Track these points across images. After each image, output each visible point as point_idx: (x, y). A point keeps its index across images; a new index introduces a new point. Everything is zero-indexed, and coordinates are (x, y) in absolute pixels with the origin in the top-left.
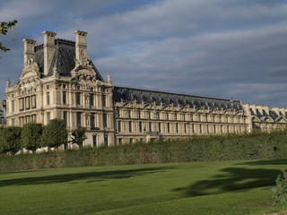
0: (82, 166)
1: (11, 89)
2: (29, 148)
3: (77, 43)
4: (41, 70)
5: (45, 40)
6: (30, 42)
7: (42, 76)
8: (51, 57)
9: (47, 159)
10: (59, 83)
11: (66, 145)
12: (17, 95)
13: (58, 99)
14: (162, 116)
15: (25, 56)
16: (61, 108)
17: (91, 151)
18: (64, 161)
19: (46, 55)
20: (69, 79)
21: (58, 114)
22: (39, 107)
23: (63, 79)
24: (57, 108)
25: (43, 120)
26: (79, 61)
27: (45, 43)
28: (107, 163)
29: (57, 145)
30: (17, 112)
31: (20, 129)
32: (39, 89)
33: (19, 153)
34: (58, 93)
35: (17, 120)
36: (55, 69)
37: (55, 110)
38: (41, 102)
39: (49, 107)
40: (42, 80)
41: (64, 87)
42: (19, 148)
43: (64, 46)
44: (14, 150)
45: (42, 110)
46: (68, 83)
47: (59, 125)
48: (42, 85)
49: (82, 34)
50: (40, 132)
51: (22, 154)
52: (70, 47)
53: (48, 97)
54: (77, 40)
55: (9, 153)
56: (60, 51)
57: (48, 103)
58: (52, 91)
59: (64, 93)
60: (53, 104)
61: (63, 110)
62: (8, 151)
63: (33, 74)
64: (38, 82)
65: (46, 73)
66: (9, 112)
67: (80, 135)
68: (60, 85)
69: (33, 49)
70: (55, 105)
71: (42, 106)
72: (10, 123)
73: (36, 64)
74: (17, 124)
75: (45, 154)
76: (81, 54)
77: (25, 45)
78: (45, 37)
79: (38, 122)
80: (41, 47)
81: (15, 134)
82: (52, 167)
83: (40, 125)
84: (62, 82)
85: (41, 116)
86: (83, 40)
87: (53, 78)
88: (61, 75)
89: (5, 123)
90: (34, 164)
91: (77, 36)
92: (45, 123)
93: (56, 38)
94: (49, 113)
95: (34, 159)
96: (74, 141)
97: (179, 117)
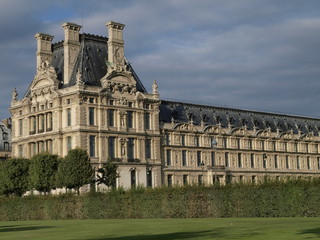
0: (110, 217)
1: (18, 104)
2: (40, 189)
3: (110, 40)
4: (60, 77)
5: (66, 35)
6: (45, 38)
7: (61, 86)
9: (64, 206)
10: (84, 96)
11: (93, 186)
12: (26, 111)
13: (83, 118)
14: (230, 144)
15: (39, 57)
16: (87, 132)
17: (122, 196)
18: (86, 210)
19: (66, 56)
20: (98, 90)
21: (83, 141)
22: (56, 129)
23: (90, 90)
24: (81, 131)
25: (60, 150)
26: (112, 64)
27: (66, 41)
28: (144, 213)
29: (77, 185)
30: (26, 135)
31: (28, 162)
32: (56, 104)
33: (27, 193)
34: (83, 110)
35: (26, 146)
36: (78, 76)
37: (78, 134)
38: (59, 122)
39: (69, 129)
40: (61, 91)
41: (91, 101)
42: (26, 189)
43: (91, 44)
44: (20, 192)
45: (61, 133)
46: (96, 95)
47: (78, 156)
48: (60, 98)
49: (117, 26)
50: (55, 167)
51: (31, 197)
52: (101, 46)
53: (69, 116)
54: (111, 35)
55: (12, 196)
56: (86, 50)
57: (69, 124)
58: (75, 107)
59: (91, 109)
60: (75, 126)
61: (90, 135)
62: (12, 192)
63: (48, 82)
64: (56, 95)
65: (66, 81)
66: (15, 136)
67: (110, 173)
68: (85, 99)
69: (49, 48)
70: (78, 127)
71: (61, 128)
72: (16, 153)
73: (52, 69)
74: (26, 155)
75: (62, 197)
76: (116, 54)
77: (39, 42)
78: (66, 31)
79: (54, 153)
80: (60, 45)
81: (21, 169)
82: (69, 217)
83: (55, 157)
84: (88, 94)
85: (58, 142)
86: (119, 35)
87: (75, 89)
88: (88, 84)
89: (10, 150)
90: (46, 211)
91: (110, 30)
92: (65, 154)
93: (81, 32)
94: (69, 138)
95: (46, 205)
96: (101, 181)
97: (255, 145)
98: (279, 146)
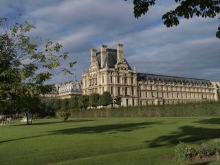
0: (119, 116)
1: (85, 75)
2: (93, 106)
3: (118, 51)
4: (100, 65)
5: (102, 49)
6: (94, 51)
7: (100, 68)
8: (105, 58)
9: (102, 112)
10: (108, 72)
11: (112, 105)
12: (87, 78)
13: (108, 80)
15: (92, 58)
16: (110, 85)
17: (124, 109)
18: (110, 114)
19: (102, 57)
20: (114, 70)
21: (108, 89)
22: (98, 84)
23: (111, 69)
24: (108, 85)
25: (100, 92)
26: (119, 60)
27: (102, 51)
28: (132, 115)
29: (107, 105)
30: (88, 86)
31: (89, 96)
32: (98, 75)
34: (108, 77)
35: (88, 91)
36: (106, 64)
38: (99, 82)
39: (103, 84)
40: (100, 70)
41: (111, 73)
42: (88, 106)
43: (111, 52)
44: (86, 107)
45: (100, 86)
47: (107, 94)
48: (100, 73)
49: (120, 45)
50: (98, 98)
51: (90, 109)
52: (114, 53)
53: (103, 79)
54: (118, 49)
55: (83, 109)
56: (109, 55)
57: (103, 82)
58: (105, 76)
59: (111, 77)
60: (105, 83)
62: (83, 107)
63: (95, 67)
64: (98, 71)
65: (102, 66)
66: (84, 87)
67: (119, 100)
69: (95, 54)
70: (107, 83)
71: (100, 84)
72: (84, 93)
73: (97, 62)
74: (88, 94)
75: (101, 109)
76: (120, 56)
77: (92, 52)
80: (100, 53)
81: (86, 99)
82: (104, 116)
83: (98, 94)
84: (110, 71)
85: (99, 89)
86: (121, 49)
87: (105, 69)
88: (110, 67)
90: (95, 115)
91: (118, 47)
92: (102, 93)
93: (107, 48)
94: (103, 87)
95: (95, 112)
96: (115, 103)
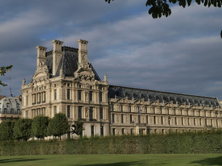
0: (79, 153)
1: (26, 87)
2: (38, 137)
3: (80, 50)
4: (50, 71)
5: (54, 47)
6: (42, 49)
7: (51, 77)
8: (58, 61)
9: (52, 146)
10: (64, 82)
11: (69, 135)
12: (30, 91)
13: (63, 95)
15: (38, 60)
16: (66, 103)
17: (86, 141)
18: (65, 149)
19: (54, 59)
20: (72, 79)
21: (63, 109)
22: (47, 102)
23: (68, 79)
24: (62, 103)
25: (50, 114)
26: (81, 64)
27: (54, 51)
28: (99, 151)
29: (60, 135)
30: (30, 105)
31: (31, 121)
32: (48, 87)
33: (31, 139)
34: (63, 90)
35: (30, 112)
36: (61, 71)
37: (61, 104)
38: (49, 97)
39: (55, 101)
40: (51, 79)
41: (68, 85)
42: (30, 136)
43: (69, 52)
44: (26, 138)
45: (51, 104)
46: (71, 82)
47: (61, 118)
48: (51, 84)
49: (84, 42)
50: (47, 124)
51: (33, 142)
52: (74, 53)
53: (55, 94)
54: (80, 47)
55: (22, 140)
56: (65, 56)
57: (55, 98)
58: (59, 89)
59: (68, 90)
60: (59, 99)
61: (67, 105)
62: (21, 138)
63: (44, 75)
64: (48, 81)
65: (54, 74)
66: (24, 105)
67: (79, 127)
68: (65, 84)
69: (44, 54)
70: (61, 100)
71: (50, 101)
72: (24, 116)
73: (46, 67)
74: (30, 117)
75: (51, 141)
76: (83, 58)
77: (38, 51)
78: (54, 45)
79: (46, 115)
80: (51, 53)
81: (27, 124)
82: (55, 153)
83: (47, 118)
84: (67, 81)
85: (49, 109)
86: (85, 47)
87: (59, 78)
88: (66, 76)
89: (20, 114)
90: (41, 150)
91: (80, 44)
92: (53, 116)
93: (63, 46)
94: (55, 106)
95: (41, 146)
96: (74, 132)
97: (164, 111)
98: (177, 112)
